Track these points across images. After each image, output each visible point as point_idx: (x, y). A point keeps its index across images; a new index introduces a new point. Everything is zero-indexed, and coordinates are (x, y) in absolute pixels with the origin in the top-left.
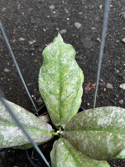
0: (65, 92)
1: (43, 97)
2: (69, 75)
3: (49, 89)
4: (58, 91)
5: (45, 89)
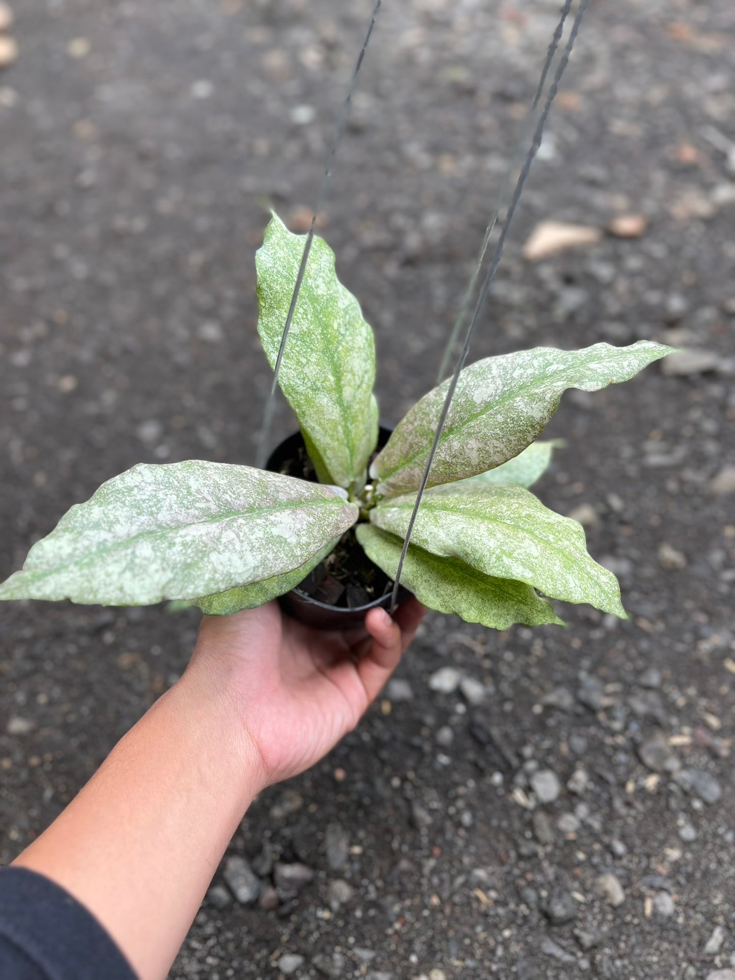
0: (349, 376)
1: (297, 410)
2: (346, 325)
3: (309, 380)
4: (332, 378)
5: (299, 382)
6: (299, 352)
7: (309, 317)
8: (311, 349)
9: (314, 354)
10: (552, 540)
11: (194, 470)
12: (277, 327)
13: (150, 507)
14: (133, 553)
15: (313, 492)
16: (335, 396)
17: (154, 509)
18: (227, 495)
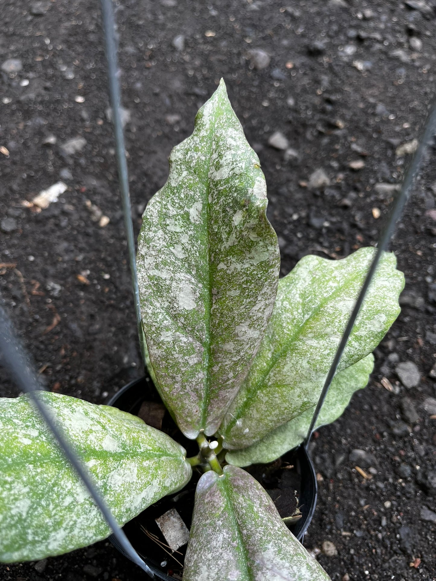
4: (93, 462)
6: (57, 506)
7: (9, 479)
8: (54, 485)
9: (62, 483)
12: (13, 533)
15: (220, 523)
16: (113, 463)
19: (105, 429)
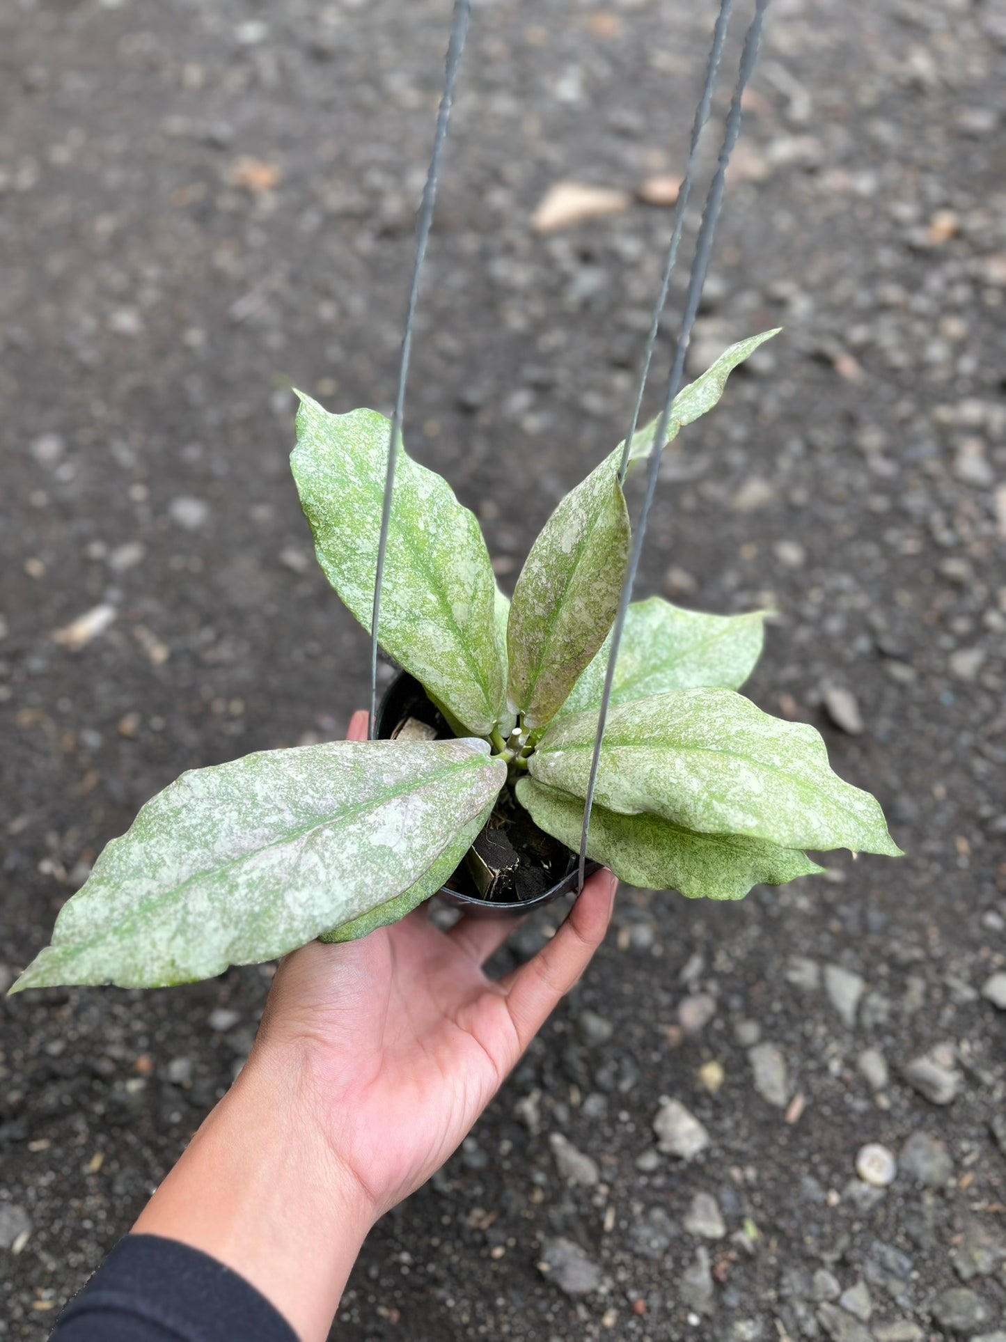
0: (457, 588)
1: (395, 653)
2: (435, 521)
3: (402, 609)
4: (433, 598)
5: (389, 616)
8: (395, 567)
9: (401, 574)
10: (778, 764)
11: (262, 766)
12: (342, 550)
13: (204, 835)
14: (185, 907)
15: (435, 759)
16: (442, 619)
17: (209, 837)
18: (308, 797)
19: (472, 600)
